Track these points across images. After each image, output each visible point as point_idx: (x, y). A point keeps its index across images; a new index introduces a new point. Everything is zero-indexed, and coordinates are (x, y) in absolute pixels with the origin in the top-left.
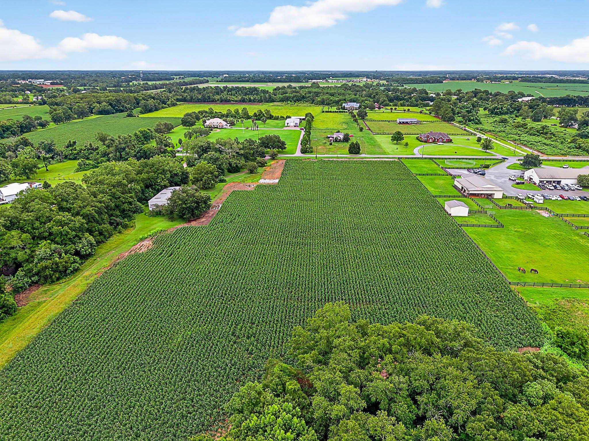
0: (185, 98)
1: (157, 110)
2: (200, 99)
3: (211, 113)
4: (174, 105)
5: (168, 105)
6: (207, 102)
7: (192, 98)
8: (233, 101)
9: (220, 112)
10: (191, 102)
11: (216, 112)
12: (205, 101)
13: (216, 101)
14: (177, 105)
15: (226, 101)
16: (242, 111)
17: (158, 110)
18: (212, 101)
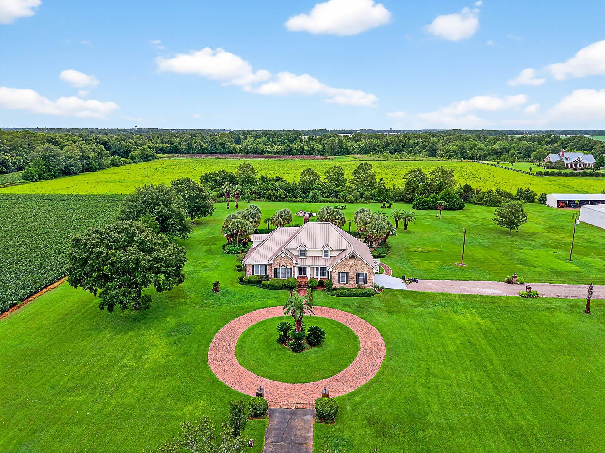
0: (176, 146)
1: (89, 169)
2: (205, 149)
3: (249, 181)
4: (146, 158)
5: (133, 158)
6: (220, 153)
7: (189, 146)
8: (270, 152)
9: (278, 179)
10: (188, 153)
11: (263, 178)
12: (215, 153)
13: (236, 152)
14: (155, 158)
15: (256, 153)
16: (354, 174)
17: (95, 171)
18: (229, 153)
